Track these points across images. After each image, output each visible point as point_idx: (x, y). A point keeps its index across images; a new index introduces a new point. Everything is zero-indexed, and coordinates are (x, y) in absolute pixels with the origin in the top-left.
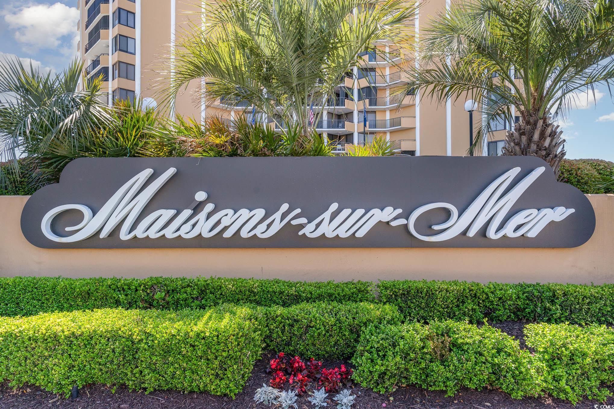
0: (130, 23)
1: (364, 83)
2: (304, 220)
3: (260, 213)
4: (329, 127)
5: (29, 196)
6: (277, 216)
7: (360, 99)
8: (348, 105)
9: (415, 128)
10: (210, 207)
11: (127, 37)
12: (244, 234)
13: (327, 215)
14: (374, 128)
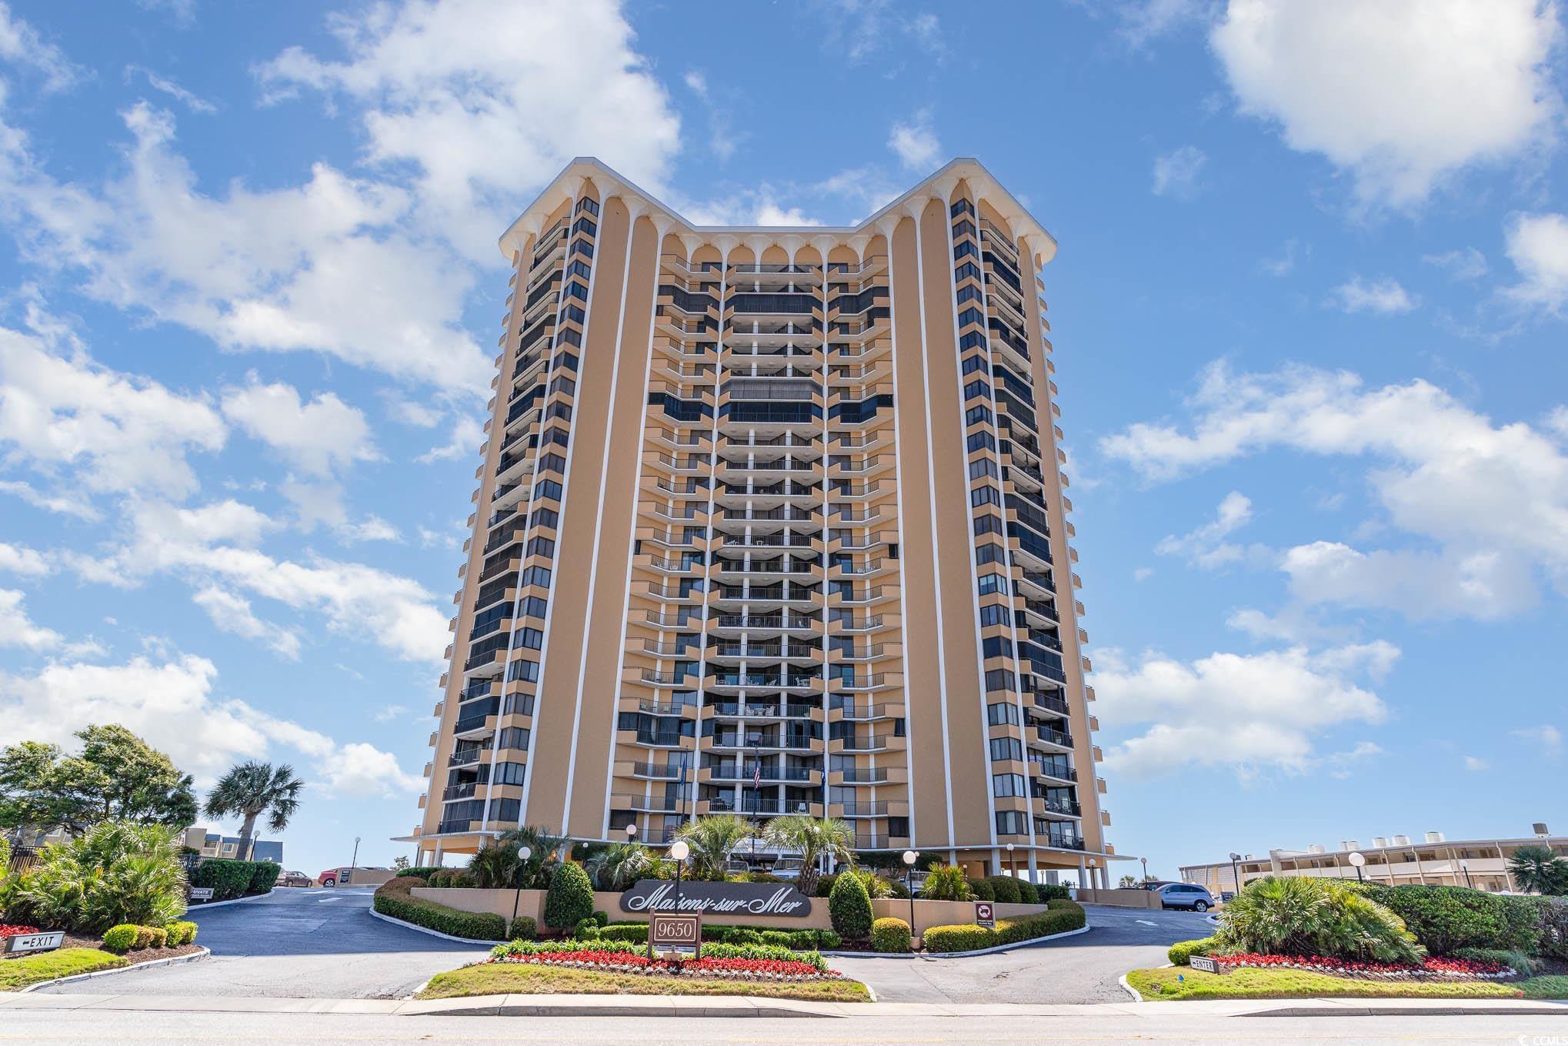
0: (536, 645)
1: (838, 715)
2: (714, 904)
3: (700, 901)
4: (787, 778)
5: (622, 893)
6: (706, 902)
7: (832, 737)
8: (814, 746)
9: (907, 783)
10: (684, 899)
11: (530, 662)
12: (694, 909)
13: (722, 903)
14: (852, 781)
